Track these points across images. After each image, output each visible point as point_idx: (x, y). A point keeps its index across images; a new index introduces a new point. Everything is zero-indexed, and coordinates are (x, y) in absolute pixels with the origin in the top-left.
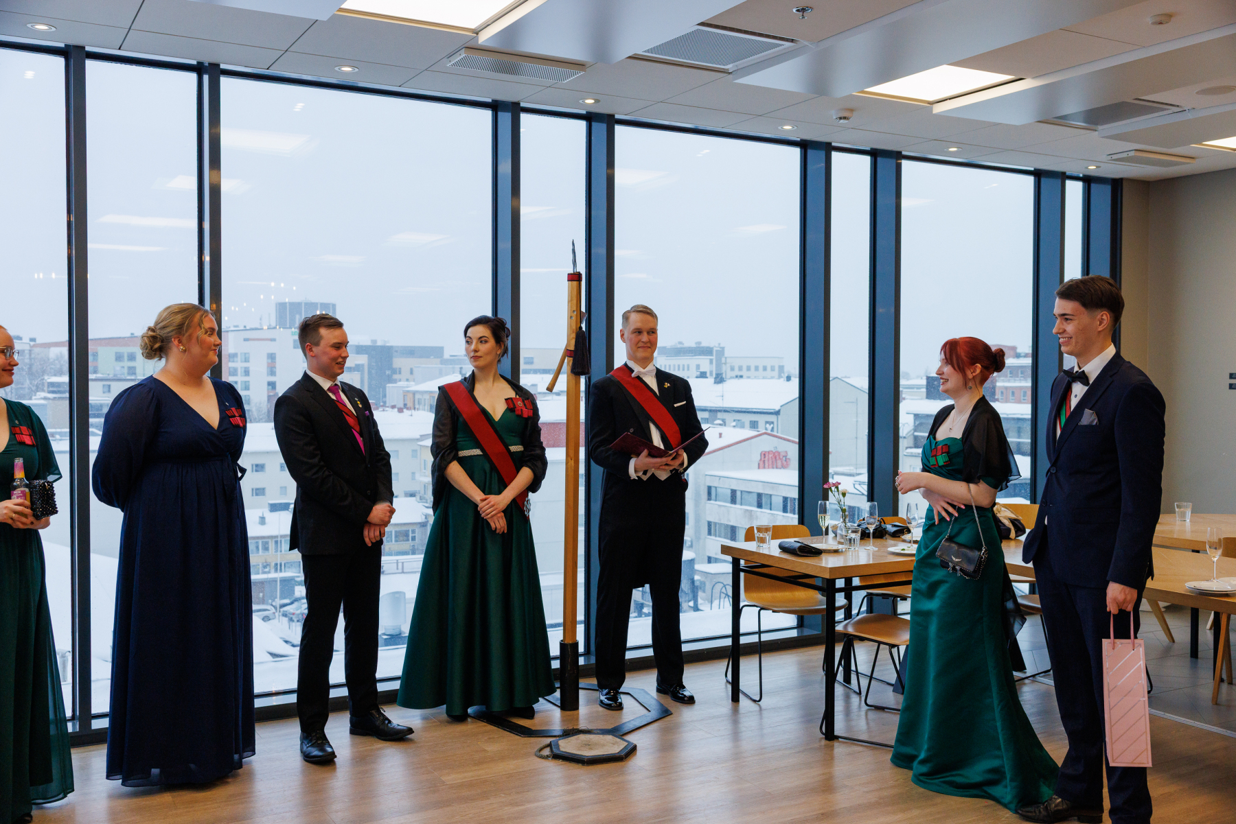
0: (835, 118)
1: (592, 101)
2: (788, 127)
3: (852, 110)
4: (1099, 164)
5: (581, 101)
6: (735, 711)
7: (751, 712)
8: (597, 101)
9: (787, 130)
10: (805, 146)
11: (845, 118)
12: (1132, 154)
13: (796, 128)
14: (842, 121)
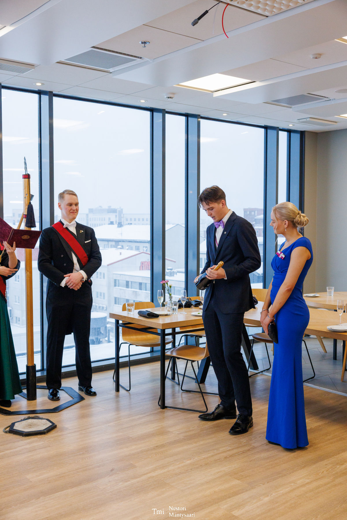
0: (165, 97)
1: (40, 84)
2: (143, 101)
3: (174, 94)
4: (294, 124)
5: (34, 84)
6: (117, 396)
7: (126, 396)
8: (43, 84)
9: (142, 103)
10: (152, 110)
11: (170, 98)
12: (308, 119)
13: (147, 101)
14: (169, 99)
